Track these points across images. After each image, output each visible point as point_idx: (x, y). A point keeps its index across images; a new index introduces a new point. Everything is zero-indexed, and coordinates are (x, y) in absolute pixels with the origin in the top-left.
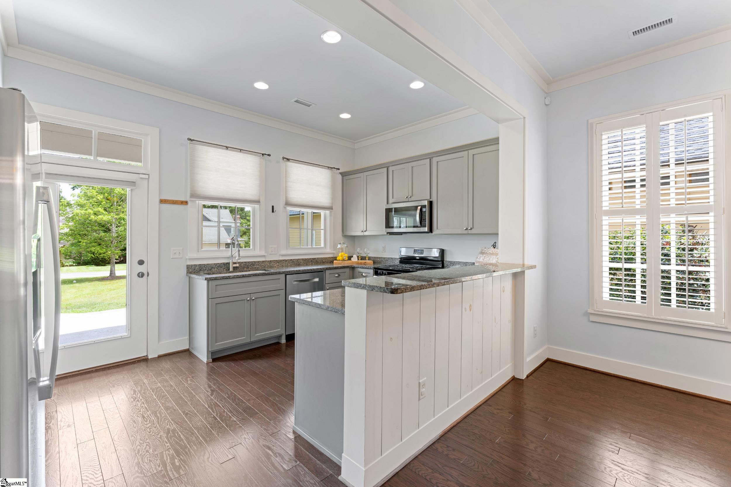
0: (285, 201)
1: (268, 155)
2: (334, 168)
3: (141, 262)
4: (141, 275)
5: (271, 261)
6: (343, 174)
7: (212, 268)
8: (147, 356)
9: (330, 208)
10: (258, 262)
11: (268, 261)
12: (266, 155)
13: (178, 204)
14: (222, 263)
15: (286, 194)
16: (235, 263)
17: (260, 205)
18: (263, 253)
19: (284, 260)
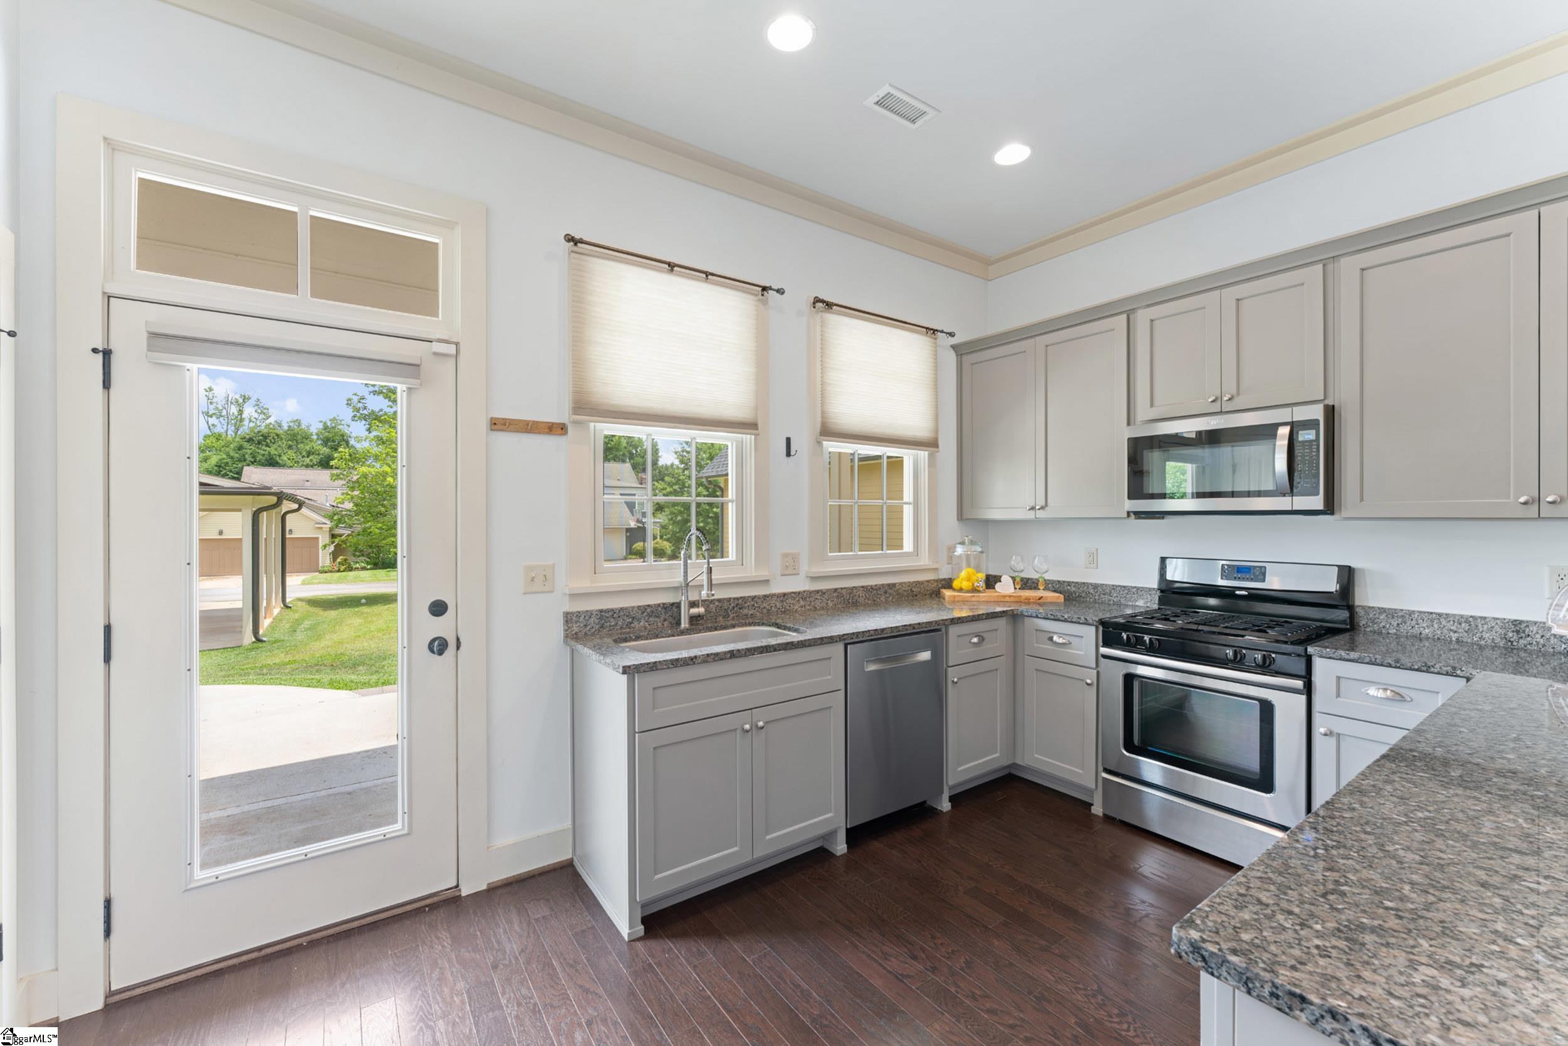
0: (819, 426)
1: (778, 291)
2: (942, 332)
3: (438, 609)
4: (438, 646)
5: (784, 595)
6: (960, 349)
7: (633, 618)
8: (457, 886)
9: (931, 444)
10: (753, 598)
11: (778, 596)
12: (774, 290)
13: (539, 433)
14: (659, 605)
15: (822, 404)
16: (693, 604)
17: (756, 435)
18: (763, 574)
19: (818, 592)
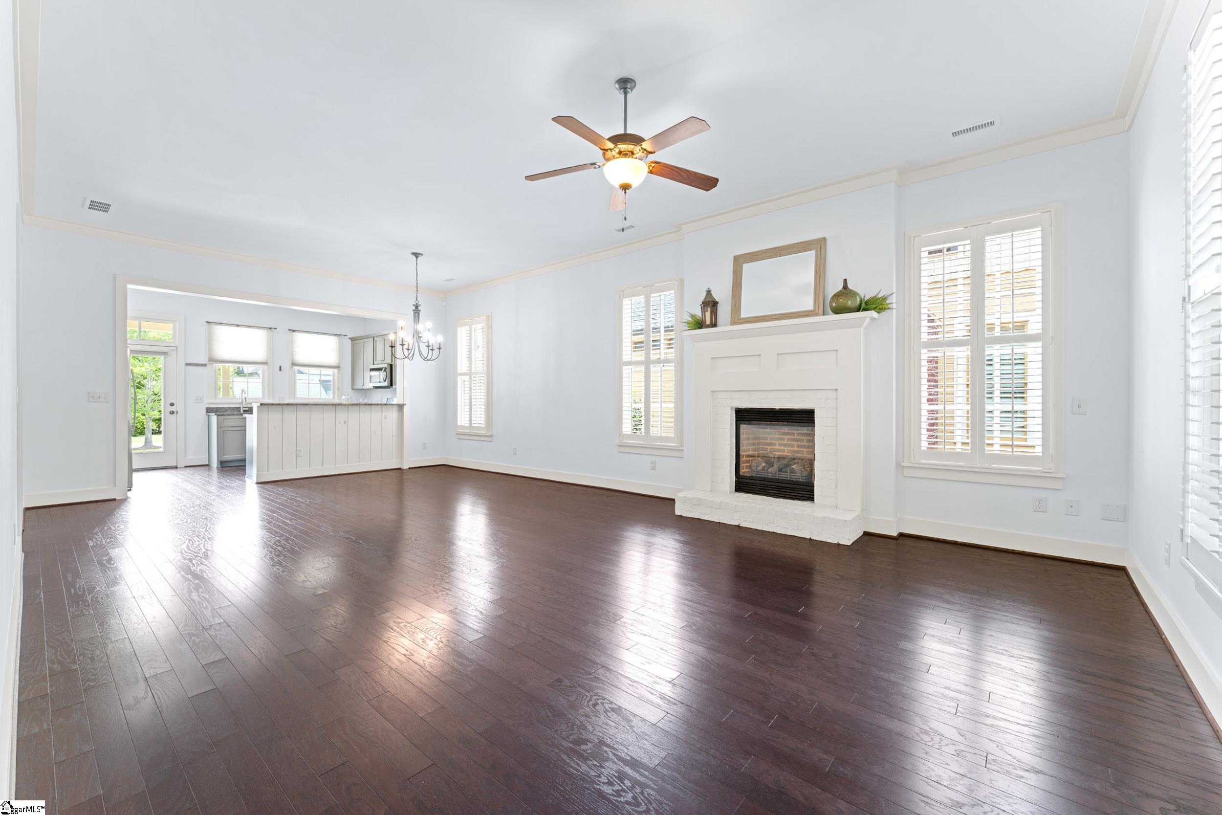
0: (291, 362)
2: (344, 335)
3: (172, 405)
4: (172, 413)
6: (353, 339)
7: (226, 410)
8: (177, 466)
9: (338, 367)
12: (273, 328)
13: (199, 366)
15: (292, 357)
16: (244, 407)
17: (268, 366)
